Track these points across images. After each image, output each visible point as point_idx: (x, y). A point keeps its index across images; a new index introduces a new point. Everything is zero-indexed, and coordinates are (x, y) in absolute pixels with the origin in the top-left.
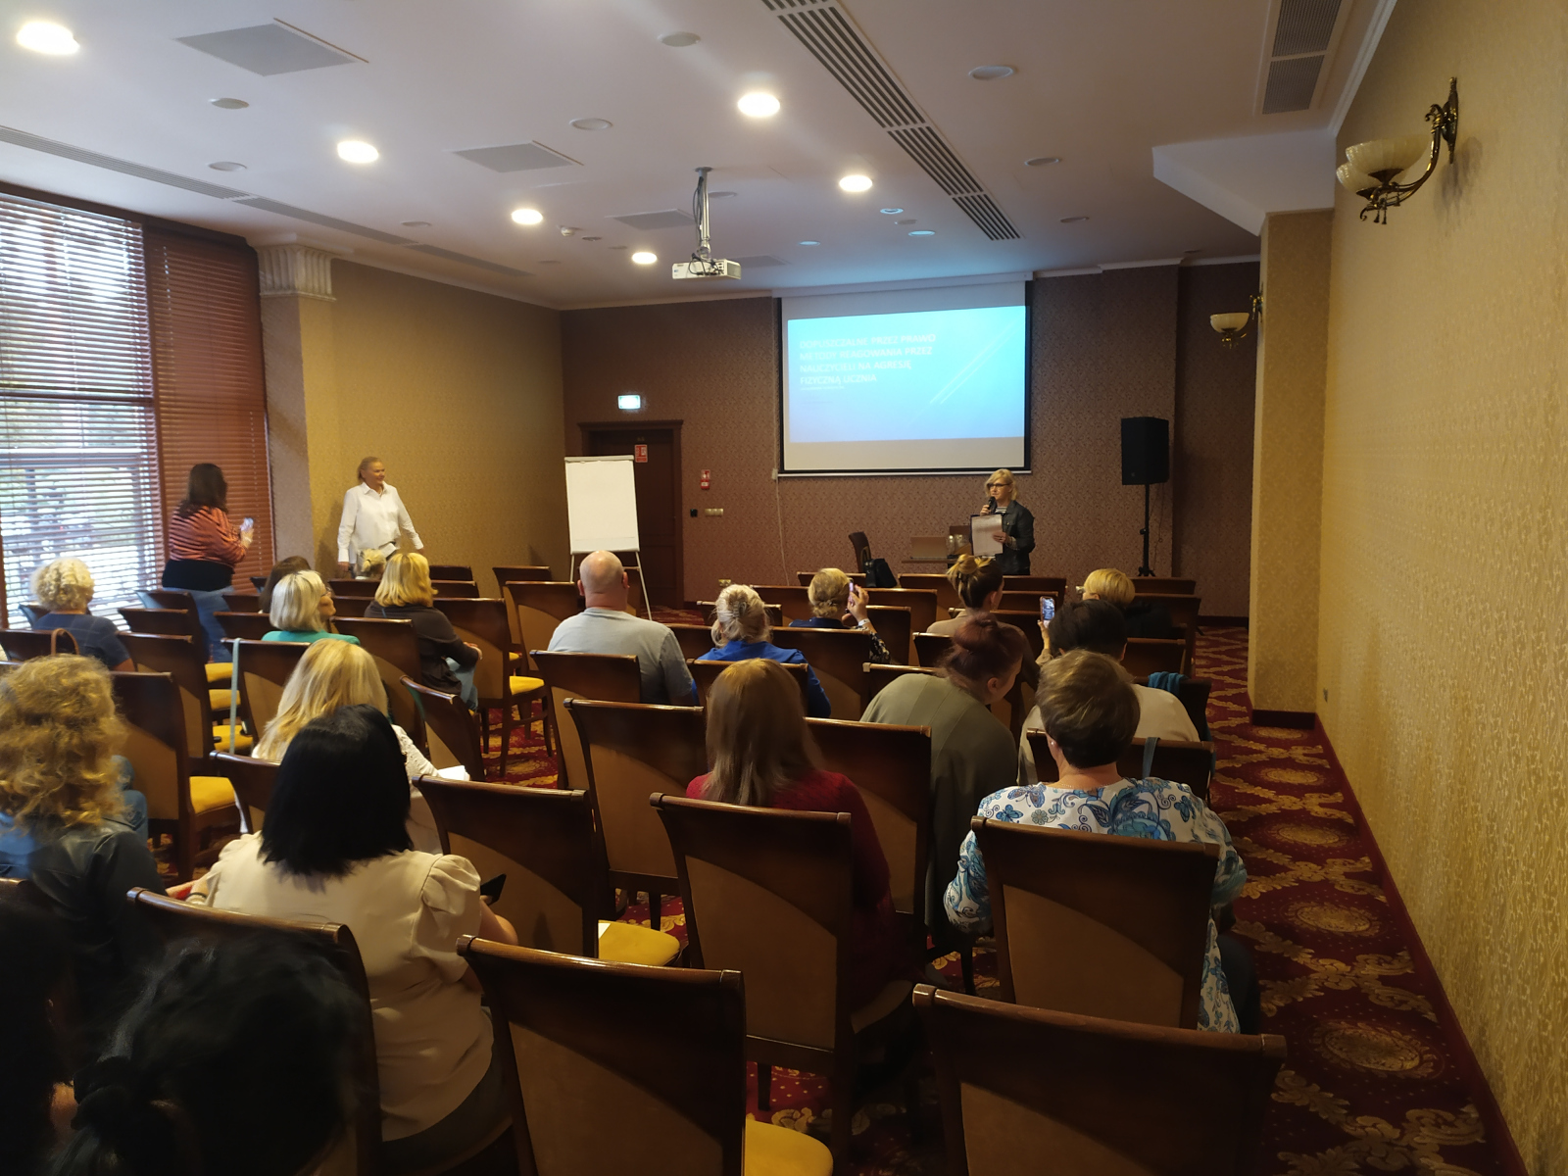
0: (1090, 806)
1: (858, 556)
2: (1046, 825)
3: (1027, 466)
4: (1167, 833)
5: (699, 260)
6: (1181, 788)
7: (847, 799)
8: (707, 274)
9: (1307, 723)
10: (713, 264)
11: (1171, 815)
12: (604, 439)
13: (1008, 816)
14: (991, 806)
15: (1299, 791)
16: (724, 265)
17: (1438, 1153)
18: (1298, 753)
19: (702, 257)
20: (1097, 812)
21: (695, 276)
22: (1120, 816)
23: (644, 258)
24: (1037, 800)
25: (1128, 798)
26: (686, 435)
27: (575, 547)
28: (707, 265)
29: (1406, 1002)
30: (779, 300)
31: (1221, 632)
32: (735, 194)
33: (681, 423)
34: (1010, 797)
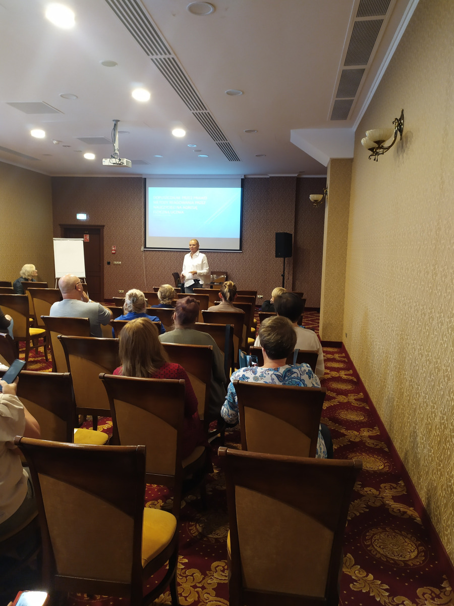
0: (275, 374)
1: (175, 281)
2: (259, 382)
3: (241, 248)
4: (304, 384)
5: (114, 158)
6: (307, 366)
7: (180, 375)
8: (117, 164)
9: (339, 345)
10: (120, 160)
11: (305, 377)
12: (71, 231)
13: (243, 379)
14: (236, 375)
15: (338, 370)
16: (125, 161)
17: (392, 499)
18: (337, 356)
19: (116, 157)
20: (278, 376)
21: (112, 164)
22: (286, 378)
23: (90, 156)
24: (255, 372)
25: (289, 371)
26: (106, 231)
27: (57, 276)
28: (117, 160)
29: (378, 445)
30: (145, 179)
31: (309, 313)
32: (129, 133)
33: (104, 226)
34: (244, 371)
